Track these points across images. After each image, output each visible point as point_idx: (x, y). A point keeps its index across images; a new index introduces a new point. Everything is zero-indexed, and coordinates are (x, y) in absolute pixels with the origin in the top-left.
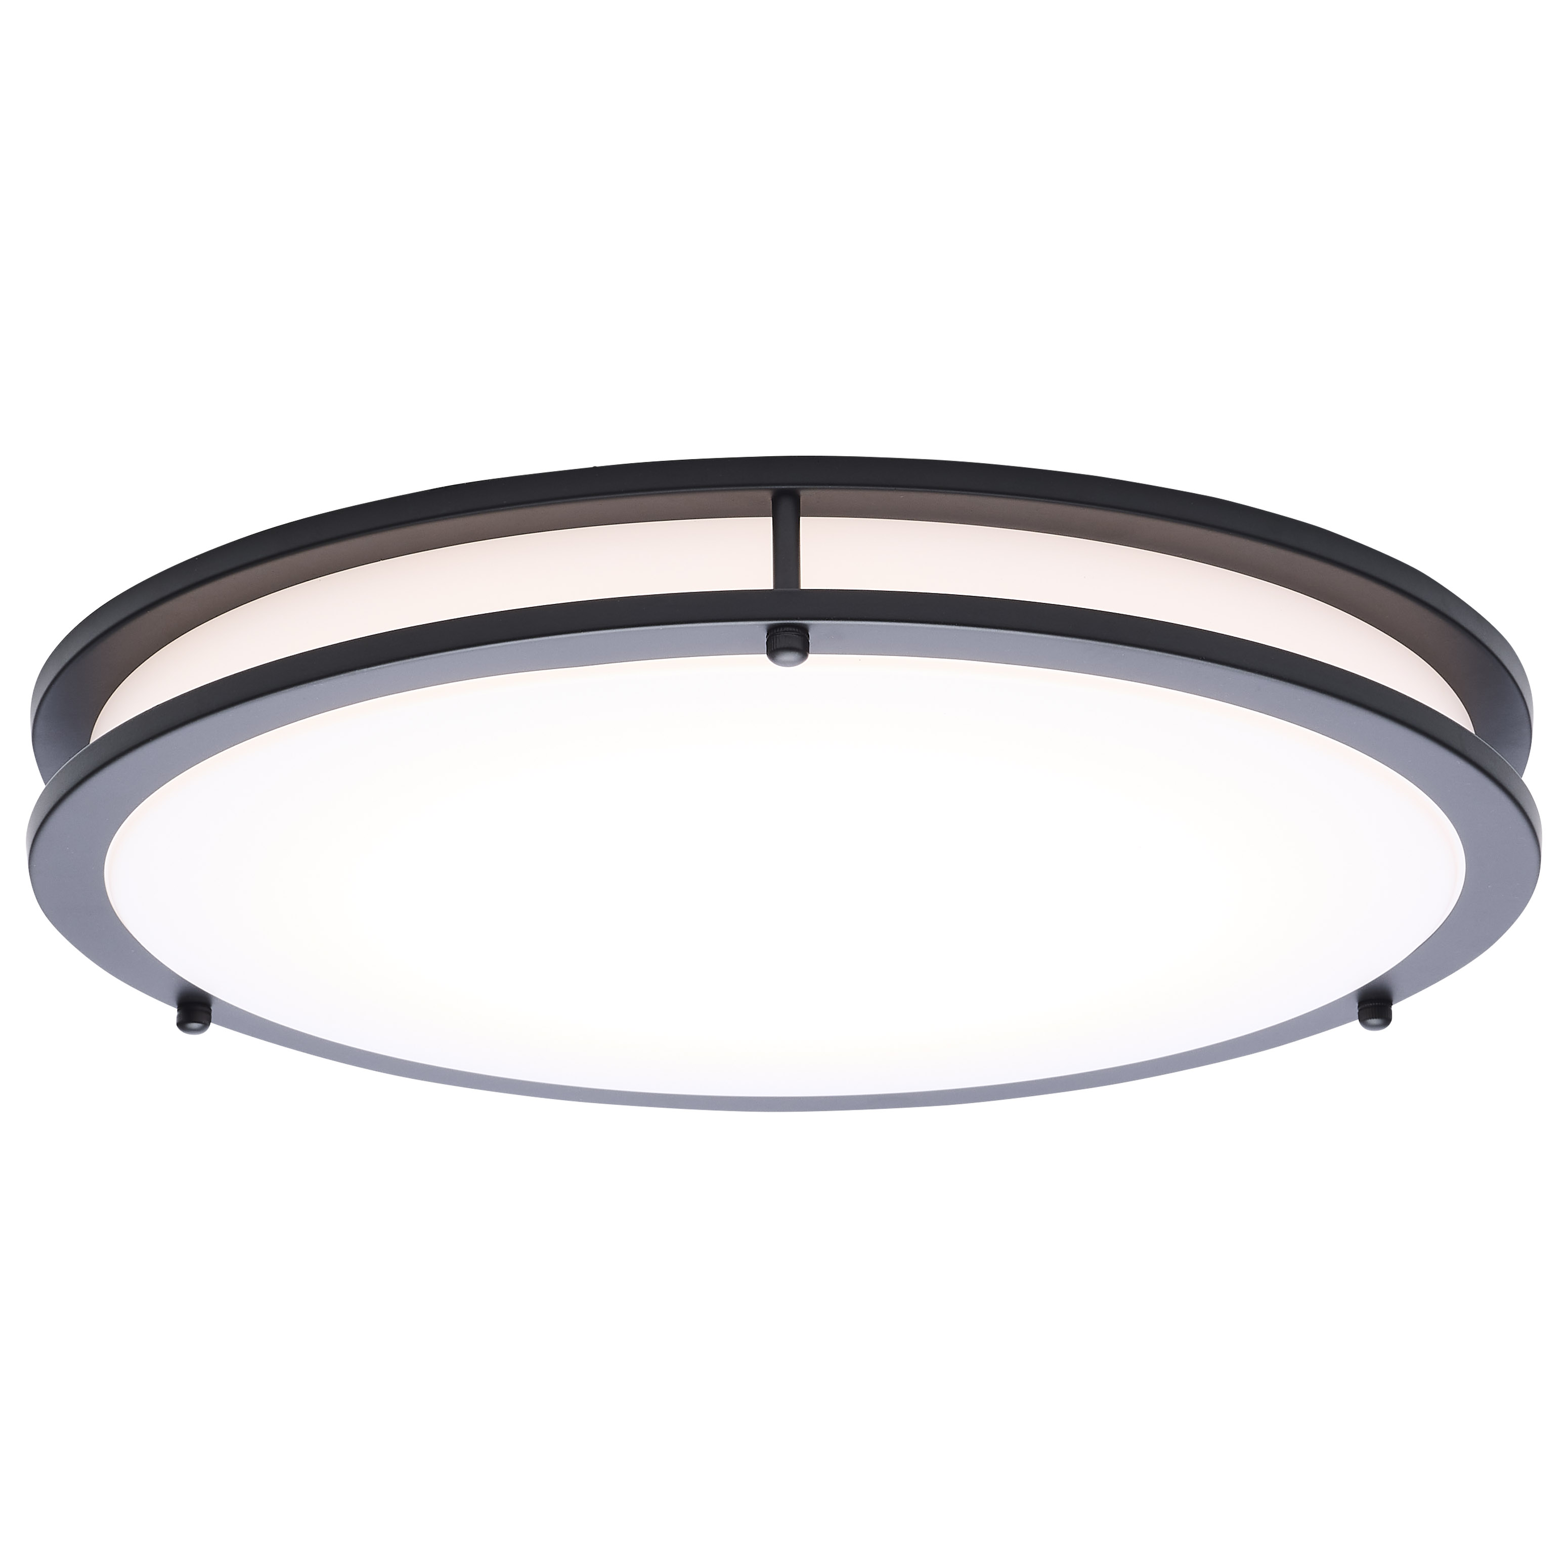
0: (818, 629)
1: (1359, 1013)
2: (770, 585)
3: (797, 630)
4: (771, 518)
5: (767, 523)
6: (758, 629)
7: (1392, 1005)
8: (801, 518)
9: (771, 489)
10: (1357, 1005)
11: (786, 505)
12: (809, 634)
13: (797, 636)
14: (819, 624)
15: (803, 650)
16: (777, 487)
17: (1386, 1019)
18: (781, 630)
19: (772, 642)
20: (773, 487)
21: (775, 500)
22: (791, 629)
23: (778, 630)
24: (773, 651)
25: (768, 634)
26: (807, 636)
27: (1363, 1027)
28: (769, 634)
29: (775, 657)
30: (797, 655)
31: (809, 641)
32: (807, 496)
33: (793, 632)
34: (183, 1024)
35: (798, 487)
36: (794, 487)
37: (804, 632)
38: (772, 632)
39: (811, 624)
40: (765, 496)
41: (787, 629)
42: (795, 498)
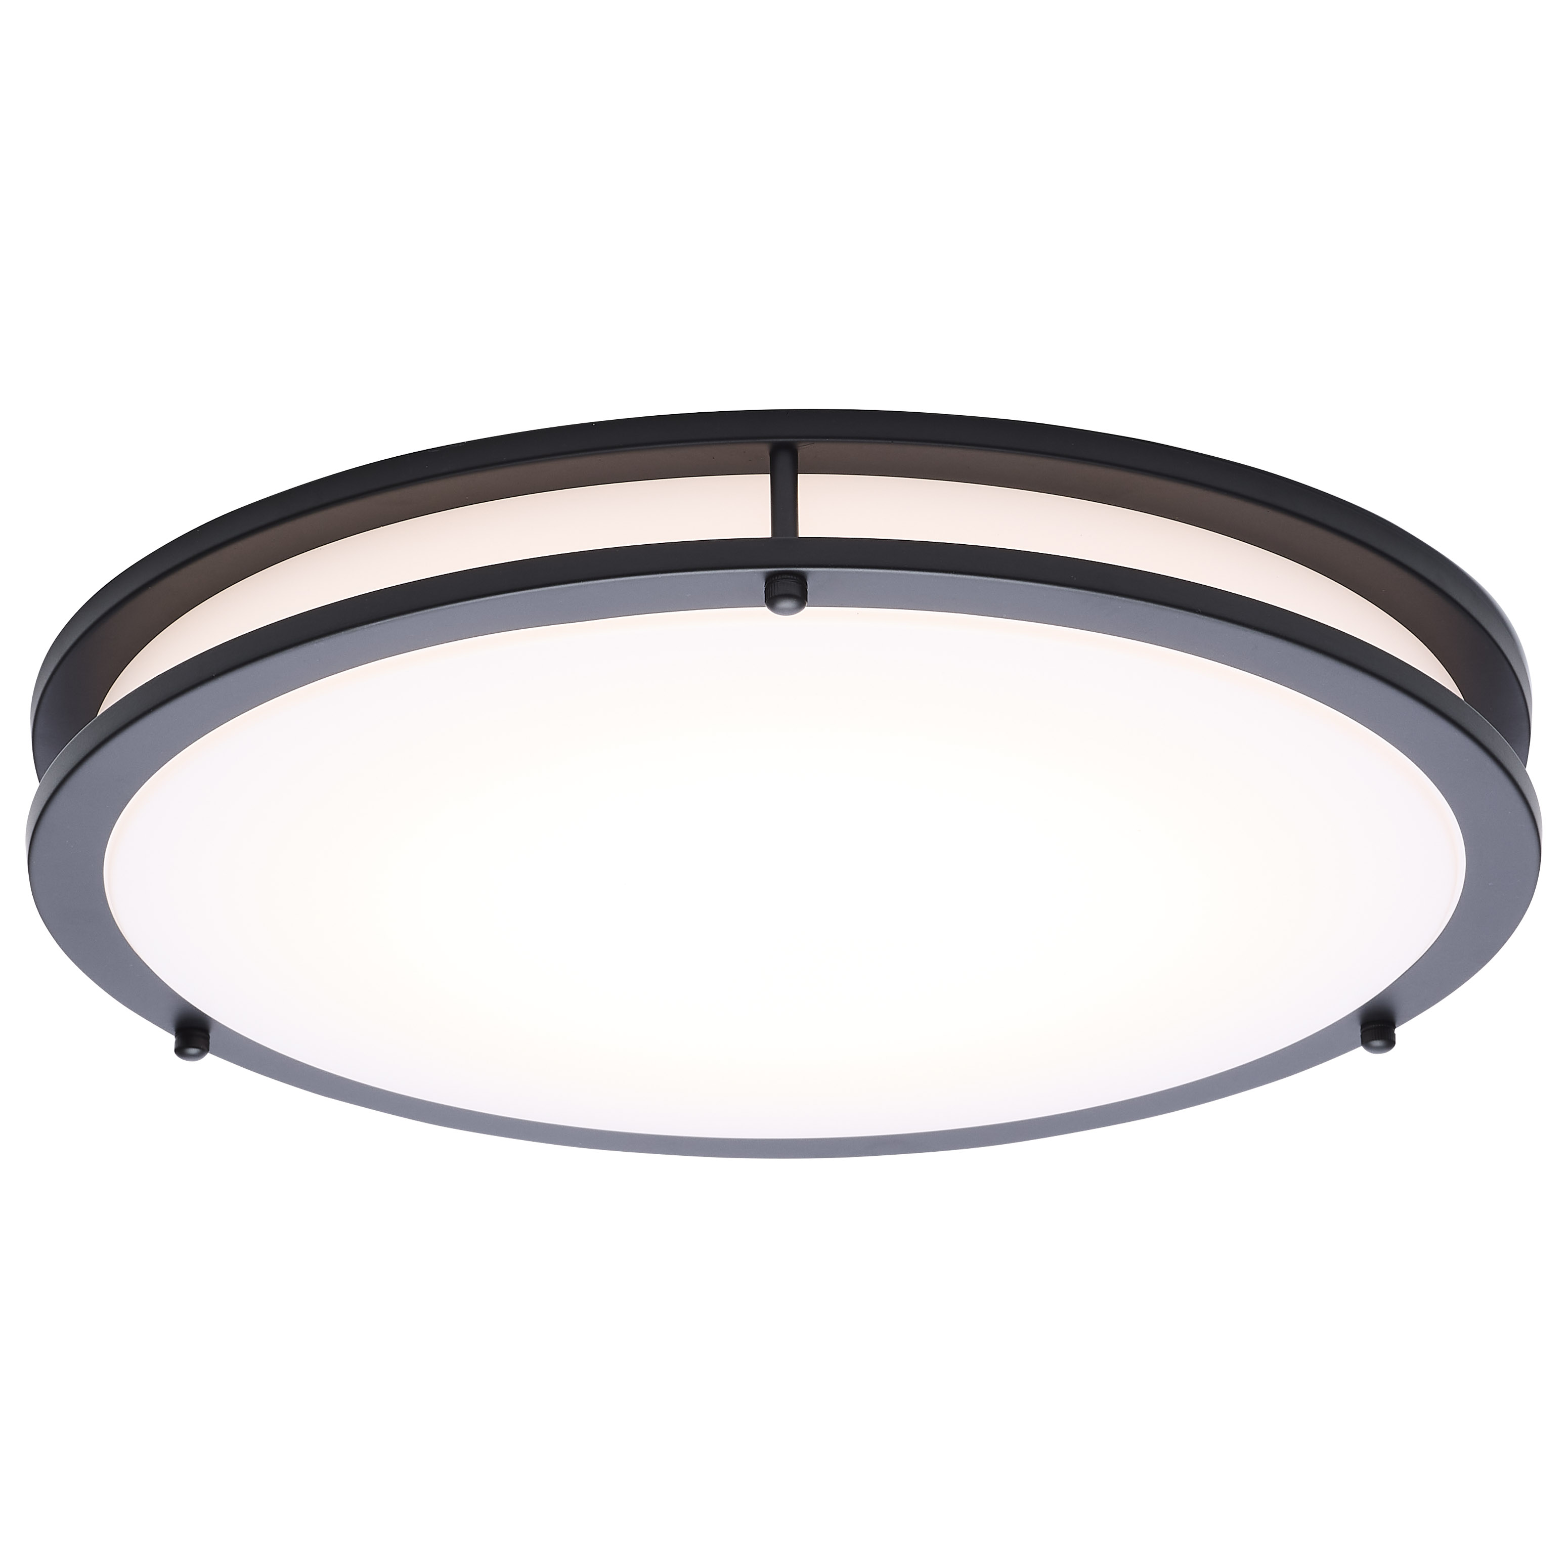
0: (816, 576)
1: (1361, 1036)
2: (768, 534)
3: (795, 578)
4: (769, 475)
5: (765, 480)
6: (755, 577)
7: (1395, 1028)
8: (799, 475)
9: (769, 442)
10: (1360, 1027)
11: (784, 460)
12: (808, 583)
13: (795, 583)
14: (817, 571)
15: (801, 599)
16: (775, 440)
17: (1390, 1043)
18: (780, 577)
19: (771, 589)
20: (771, 440)
21: (773, 455)
22: (789, 577)
23: (776, 578)
24: (771, 600)
25: (766, 583)
26: (805, 584)
27: (1367, 1050)
28: (768, 583)
29: (773, 604)
30: (795, 602)
31: (808, 590)
32: (805, 450)
33: (792, 579)
34: (180, 1051)
35: (796, 440)
36: (792, 440)
37: (802, 580)
38: (770, 580)
39: (810, 571)
40: (763, 450)
41: (786, 576)
42: (793, 451)
